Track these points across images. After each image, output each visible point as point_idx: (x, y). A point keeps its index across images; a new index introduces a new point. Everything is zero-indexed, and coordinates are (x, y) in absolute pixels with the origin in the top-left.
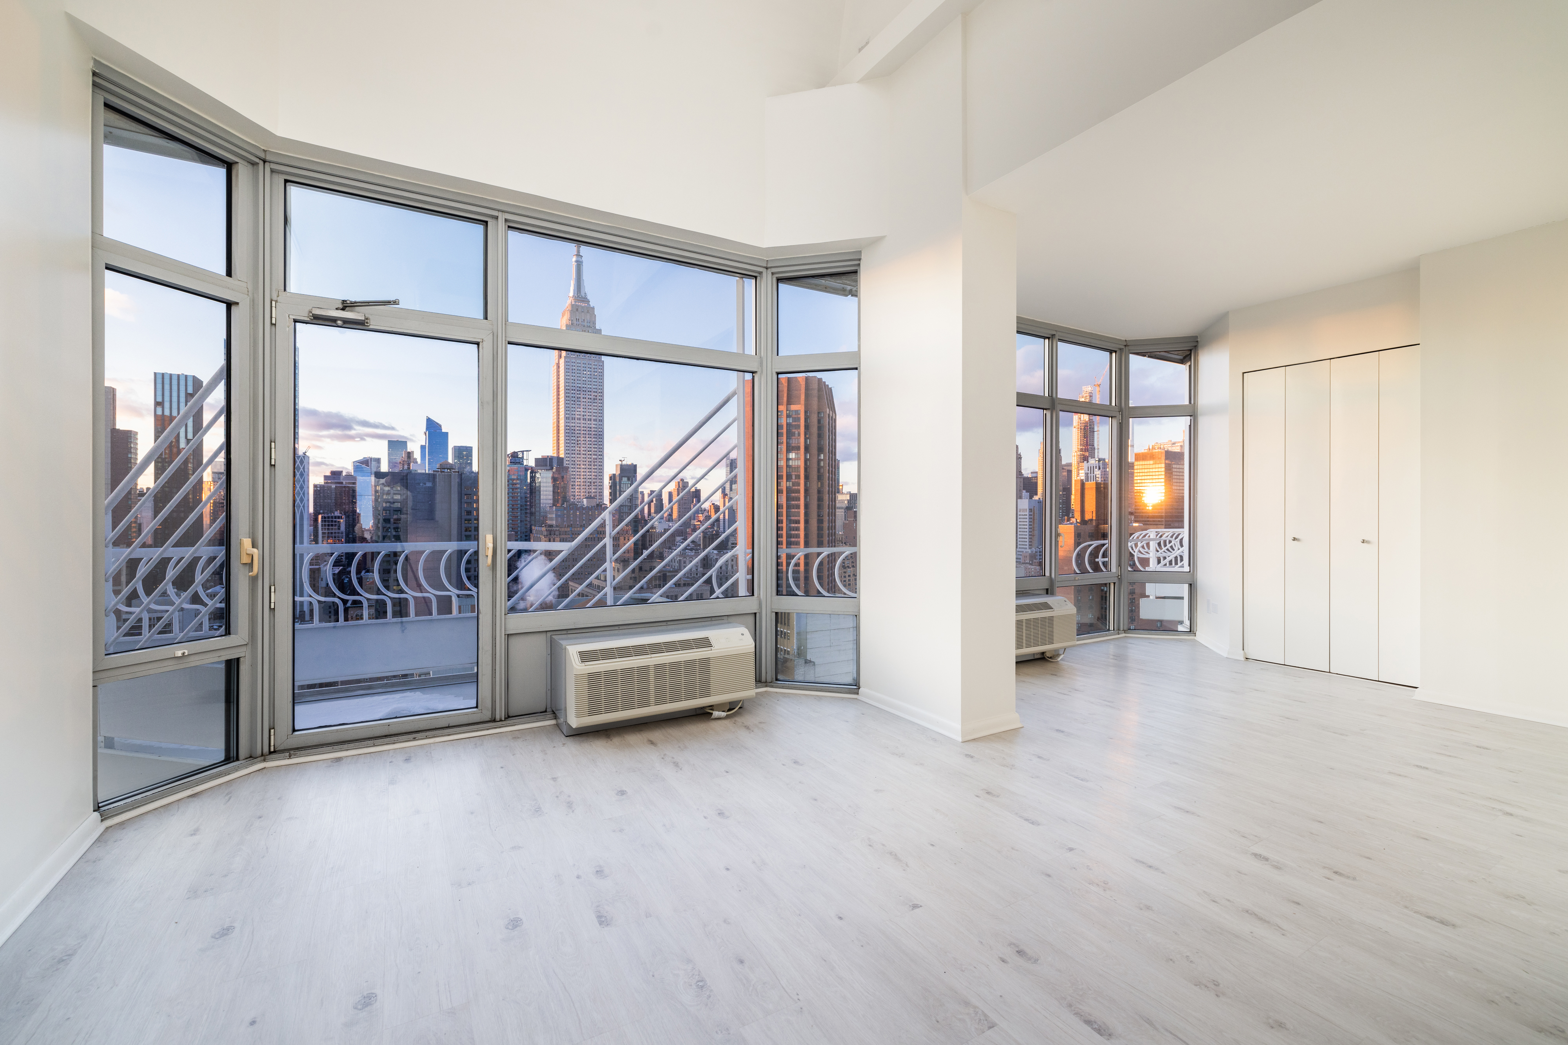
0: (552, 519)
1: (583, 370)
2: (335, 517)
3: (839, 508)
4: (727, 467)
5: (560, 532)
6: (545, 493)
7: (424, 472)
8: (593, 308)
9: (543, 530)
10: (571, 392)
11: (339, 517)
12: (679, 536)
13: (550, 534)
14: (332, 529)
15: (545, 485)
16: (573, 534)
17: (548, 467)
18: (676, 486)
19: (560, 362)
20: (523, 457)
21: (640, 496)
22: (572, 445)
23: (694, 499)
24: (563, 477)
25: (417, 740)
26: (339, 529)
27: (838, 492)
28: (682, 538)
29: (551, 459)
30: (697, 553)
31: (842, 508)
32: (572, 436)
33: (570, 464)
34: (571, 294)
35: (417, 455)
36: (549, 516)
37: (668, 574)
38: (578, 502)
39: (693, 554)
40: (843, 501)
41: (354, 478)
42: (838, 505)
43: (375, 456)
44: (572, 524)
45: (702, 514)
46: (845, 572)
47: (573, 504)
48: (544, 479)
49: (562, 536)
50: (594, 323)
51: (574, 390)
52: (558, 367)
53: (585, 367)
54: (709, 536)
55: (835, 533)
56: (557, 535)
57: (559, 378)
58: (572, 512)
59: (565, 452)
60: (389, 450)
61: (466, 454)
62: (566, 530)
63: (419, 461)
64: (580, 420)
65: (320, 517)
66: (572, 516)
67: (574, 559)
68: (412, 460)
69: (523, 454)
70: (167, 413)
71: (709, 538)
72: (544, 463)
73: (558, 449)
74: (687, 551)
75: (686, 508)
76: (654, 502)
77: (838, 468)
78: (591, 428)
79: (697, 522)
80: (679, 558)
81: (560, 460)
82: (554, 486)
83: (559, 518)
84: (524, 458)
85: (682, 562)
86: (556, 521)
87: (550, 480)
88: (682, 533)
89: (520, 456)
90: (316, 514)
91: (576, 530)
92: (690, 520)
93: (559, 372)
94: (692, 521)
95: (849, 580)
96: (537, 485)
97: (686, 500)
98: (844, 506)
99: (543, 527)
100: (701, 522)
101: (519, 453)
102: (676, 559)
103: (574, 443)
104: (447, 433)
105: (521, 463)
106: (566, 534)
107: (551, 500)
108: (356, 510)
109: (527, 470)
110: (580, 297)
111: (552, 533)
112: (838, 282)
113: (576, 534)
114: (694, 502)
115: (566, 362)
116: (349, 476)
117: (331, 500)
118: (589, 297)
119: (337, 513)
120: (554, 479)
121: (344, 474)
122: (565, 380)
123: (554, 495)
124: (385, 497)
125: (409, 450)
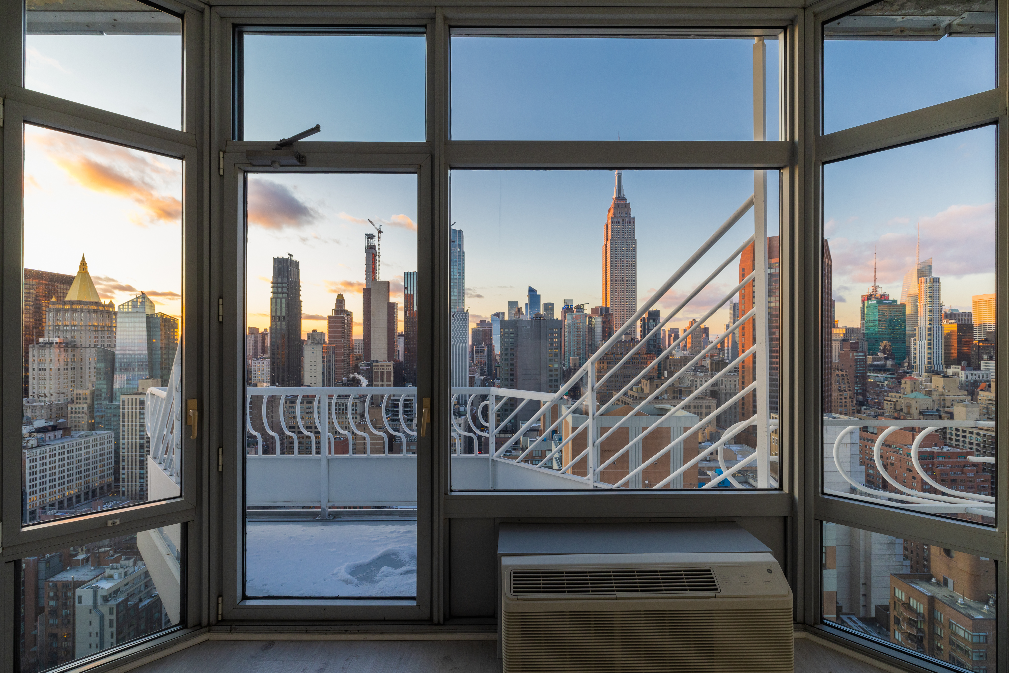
1: (623, 247)
2: (482, 347)
3: (835, 340)
4: (730, 309)
5: (608, 358)
6: (597, 331)
7: (526, 319)
8: (629, 204)
11: (484, 347)
14: (480, 354)
15: (597, 326)
17: (600, 314)
18: (690, 325)
21: (662, 332)
22: (615, 298)
23: (704, 334)
24: (609, 321)
25: (349, 633)
26: (484, 354)
27: (834, 327)
29: (601, 309)
31: (838, 340)
32: (615, 293)
33: (614, 311)
34: (614, 196)
35: (524, 310)
37: (683, 389)
40: (838, 334)
41: (491, 324)
42: (833, 338)
43: (501, 311)
44: (616, 353)
45: (711, 345)
46: (841, 395)
48: (597, 321)
50: (630, 214)
55: (831, 361)
59: (610, 303)
60: (509, 307)
61: (551, 307)
62: (611, 356)
63: (524, 313)
65: (475, 347)
68: (521, 313)
69: (584, 306)
70: (409, 293)
72: (597, 311)
73: (606, 302)
75: (697, 341)
77: (834, 307)
78: (628, 285)
81: (607, 309)
82: (603, 326)
84: (585, 309)
85: (694, 381)
87: (601, 323)
89: (582, 307)
90: (473, 345)
95: (845, 402)
96: (593, 326)
98: (840, 339)
100: (710, 351)
104: (540, 295)
105: (582, 312)
107: (601, 337)
108: (492, 343)
109: (586, 316)
110: (620, 198)
112: (929, 11)
114: (705, 336)
116: (489, 323)
117: (480, 337)
118: (626, 197)
119: (483, 345)
120: (604, 322)
121: (486, 322)
122: (611, 254)
123: (603, 333)
124: (506, 335)
125: (519, 307)
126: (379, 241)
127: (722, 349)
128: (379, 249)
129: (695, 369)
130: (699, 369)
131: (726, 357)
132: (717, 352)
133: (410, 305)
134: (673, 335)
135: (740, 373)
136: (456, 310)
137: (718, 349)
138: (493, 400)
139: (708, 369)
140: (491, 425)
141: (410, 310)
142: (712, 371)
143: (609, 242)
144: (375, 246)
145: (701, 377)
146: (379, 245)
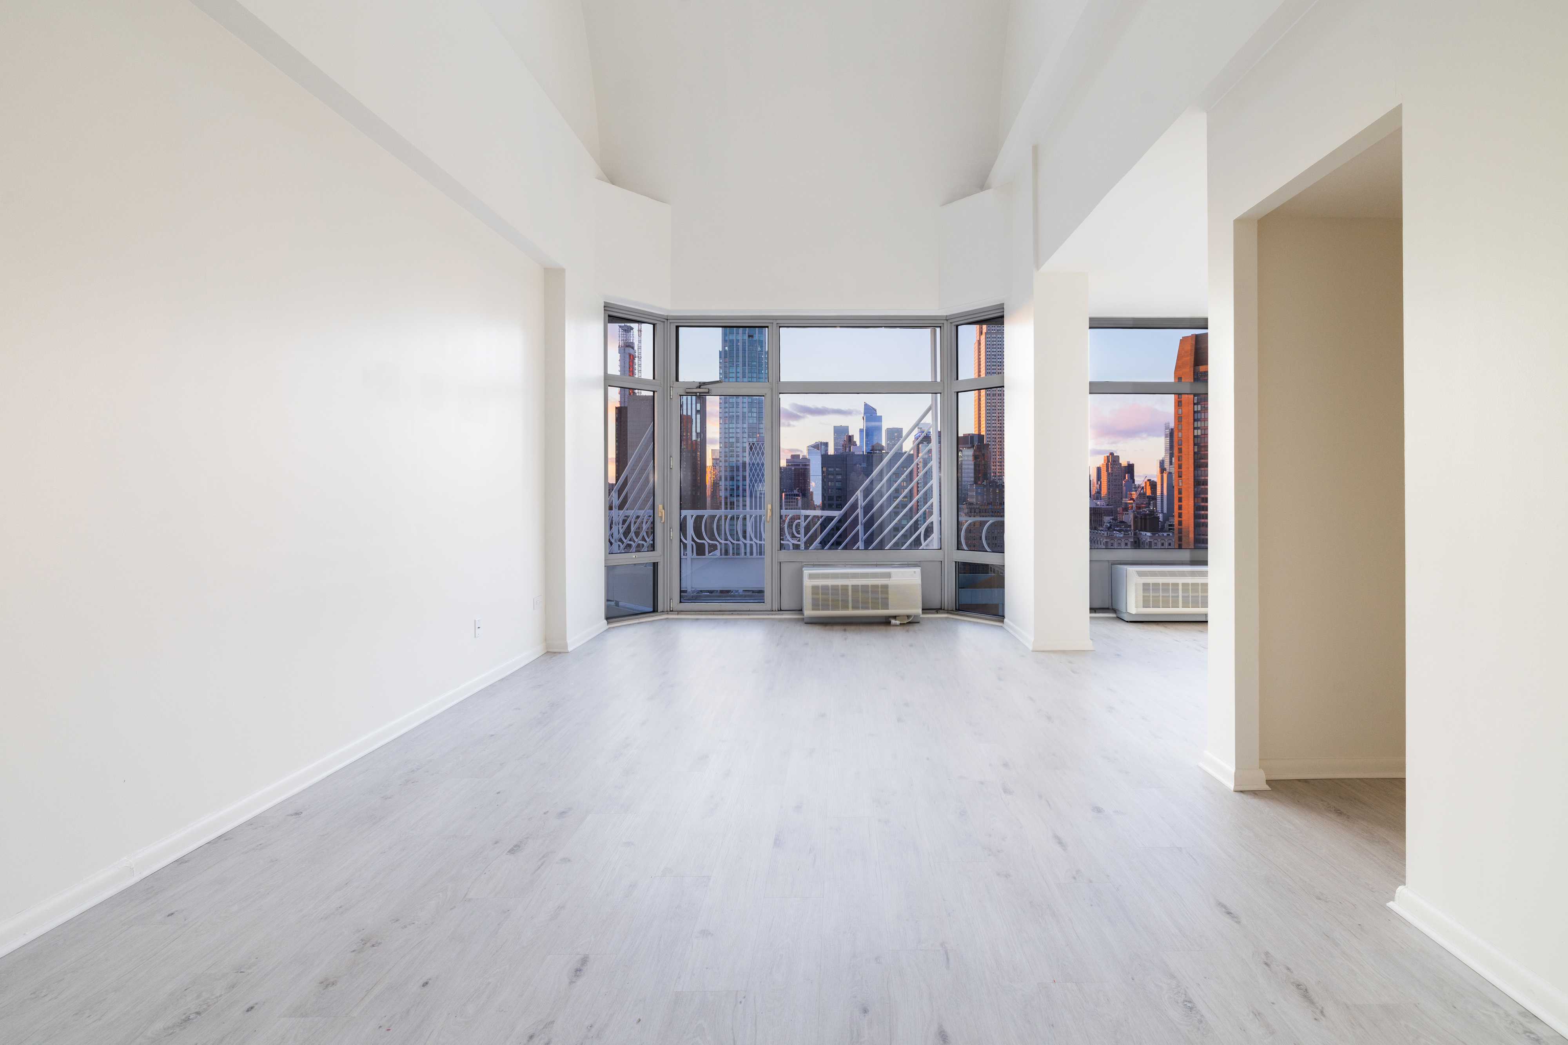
0: (972, 497)
2: (794, 495)
4: (1165, 437)
6: (966, 471)
7: (862, 453)
10: (991, 367)
11: (797, 495)
12: (1109, 515)
14: (792, 505)
15: (966, 462)
17: (969, 445)
18: (1105, 460)
19: (981, 339)
22: (993, 422)
23: (1127, 475)
24: (983, 455)
26: (797, 505)
28: (1112, 517)
30: (1126, 534)
32: (993, 413)
33: (991, 441)
35: (857, 439)
36: (970, 493)
39: (1122, 536)
41: (808, 460)
43: (823, 440)
45: (1136, 491)
47: (994, 482)
51: (995, 366)
52: (979, 344)
54: (1141, 517)
56: (977, 513)
57: (980, 355)
58: (991, 489)
59: (986, 429)
60: (834, 435)
61: (898, 435)
62: (986, 508)
63: (858, 443)
65: (783, 494)
66: (991, 494)
68: (852, 443)
71: (1141, 519)
72: (966, 441)
73: (980, 426)
74: (1115, 532)
75: (1116, 485)
79: (1129, 500)
80: (1105, 540)
81: (980, 437)
82: (975, 465)
83: (979, 496)
86: (977, 498)
87: (971, 458)
88: (1112, 512)
90: (781, 492)
92: (1122, 499)
93: (980, 349)
94: (1124, 499)
97: (1116, 476)
99: (964, 504)
100: (1134, 501)
102: (1102, 541)
103: (995, 420)
104: (881, 417)
106: (986, 512)
107: (972, 478)
108: (810, 489)
111: (973, 511)
114: (1127, 478)
115: (986, 338)
116: (804, 458)
117: (791, 480)
119: (796, 491)
120: (976, 457)
121: (801, 457)
122: (986, 355)
123: (975, 474)
124: (831, 477)
125: (850, 434)
126: (640, 336)
127: (1153, 498)
128: (639, 348)
129: (1110, 527)
130: (1118, 526)
131: (1159, 509)
132: (1146, 501)
133: (687, 432)
135: (1176, 531)
136: (755, 440)
137: (1148, 497)
138: (803, 518)
139: (1130, 526)
140: (801, 536)
141: (687, 440)
142: (1136, 528)
143: (983, 337)
144: (633, 343)
145: (1120, 539)
146: (640, 341)
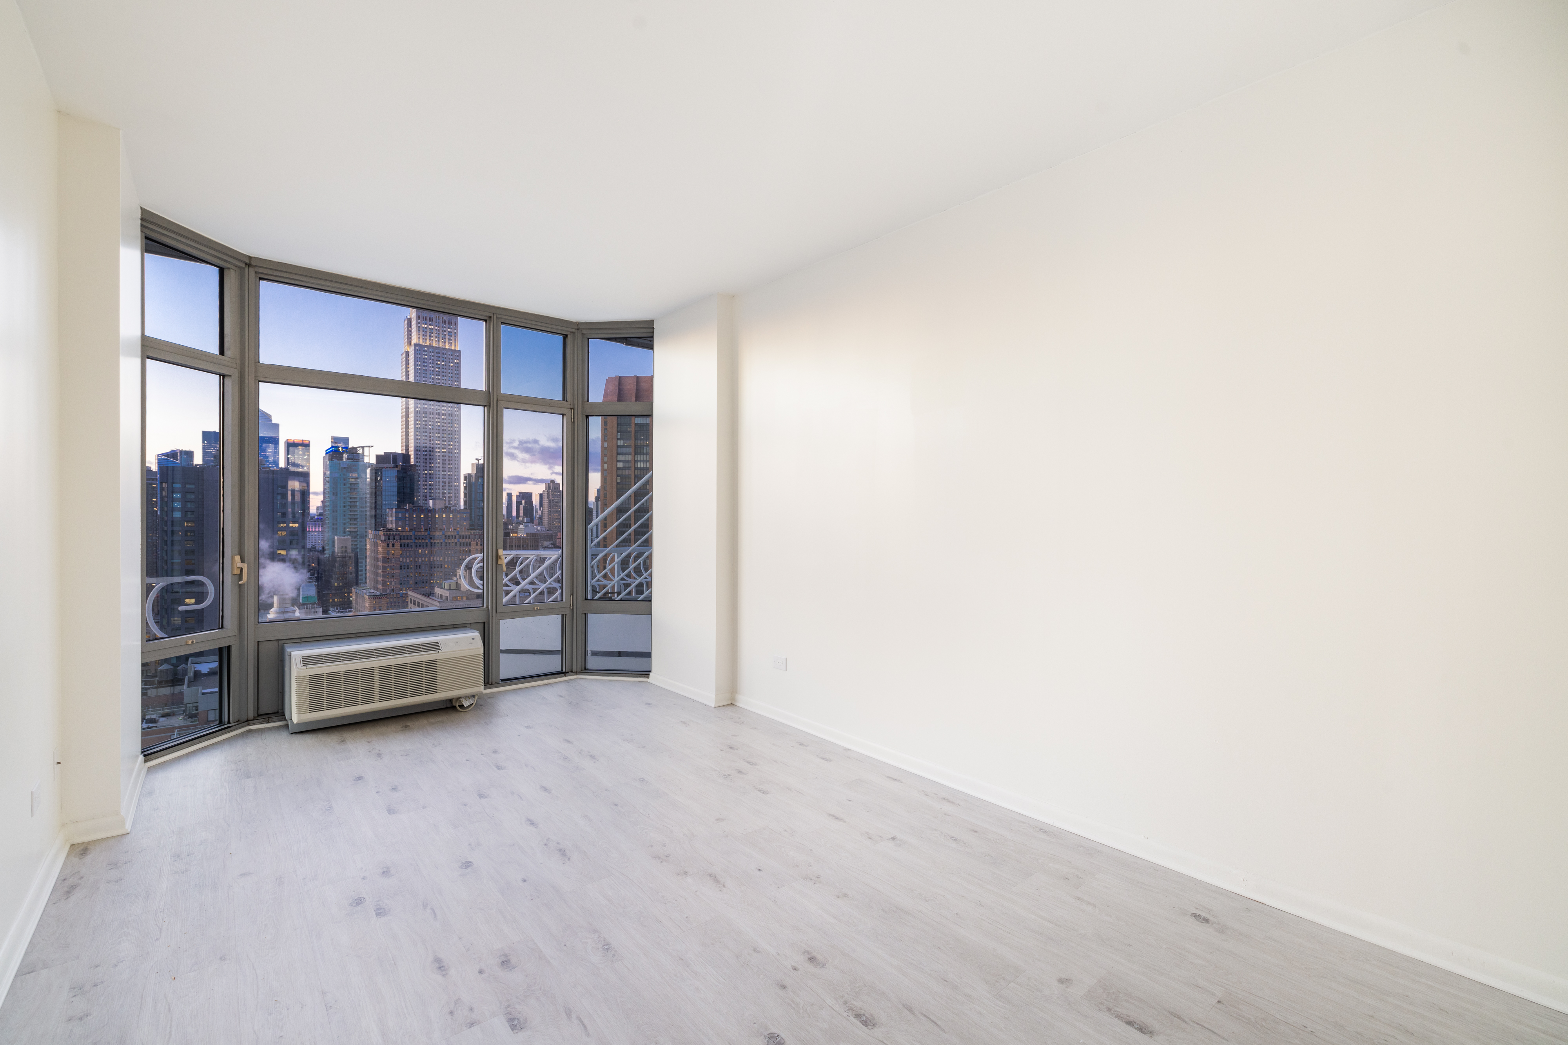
1: (437, 360)
5: (401, 536)
9: (380, 534)
13: (389, 539)
16: (416, 539)
20: (363, 453)
29: (395, 456)
38: (423, 503)
44: (415, 528)
48: (386, 478)
49: (403, 541)
53: (439, 357)
64: (433, 414)
67: (417, 566)
69: (363, 450)
76: (523, 504)
78: (445, 423)
84: (365, 454)
89: (360, 451)
91: (419, 534)
96: (377, 484)
101: (358, 449)
105: (360, 460)
109: (366, 467)
113: (419, 539)
134: (523, 502)
